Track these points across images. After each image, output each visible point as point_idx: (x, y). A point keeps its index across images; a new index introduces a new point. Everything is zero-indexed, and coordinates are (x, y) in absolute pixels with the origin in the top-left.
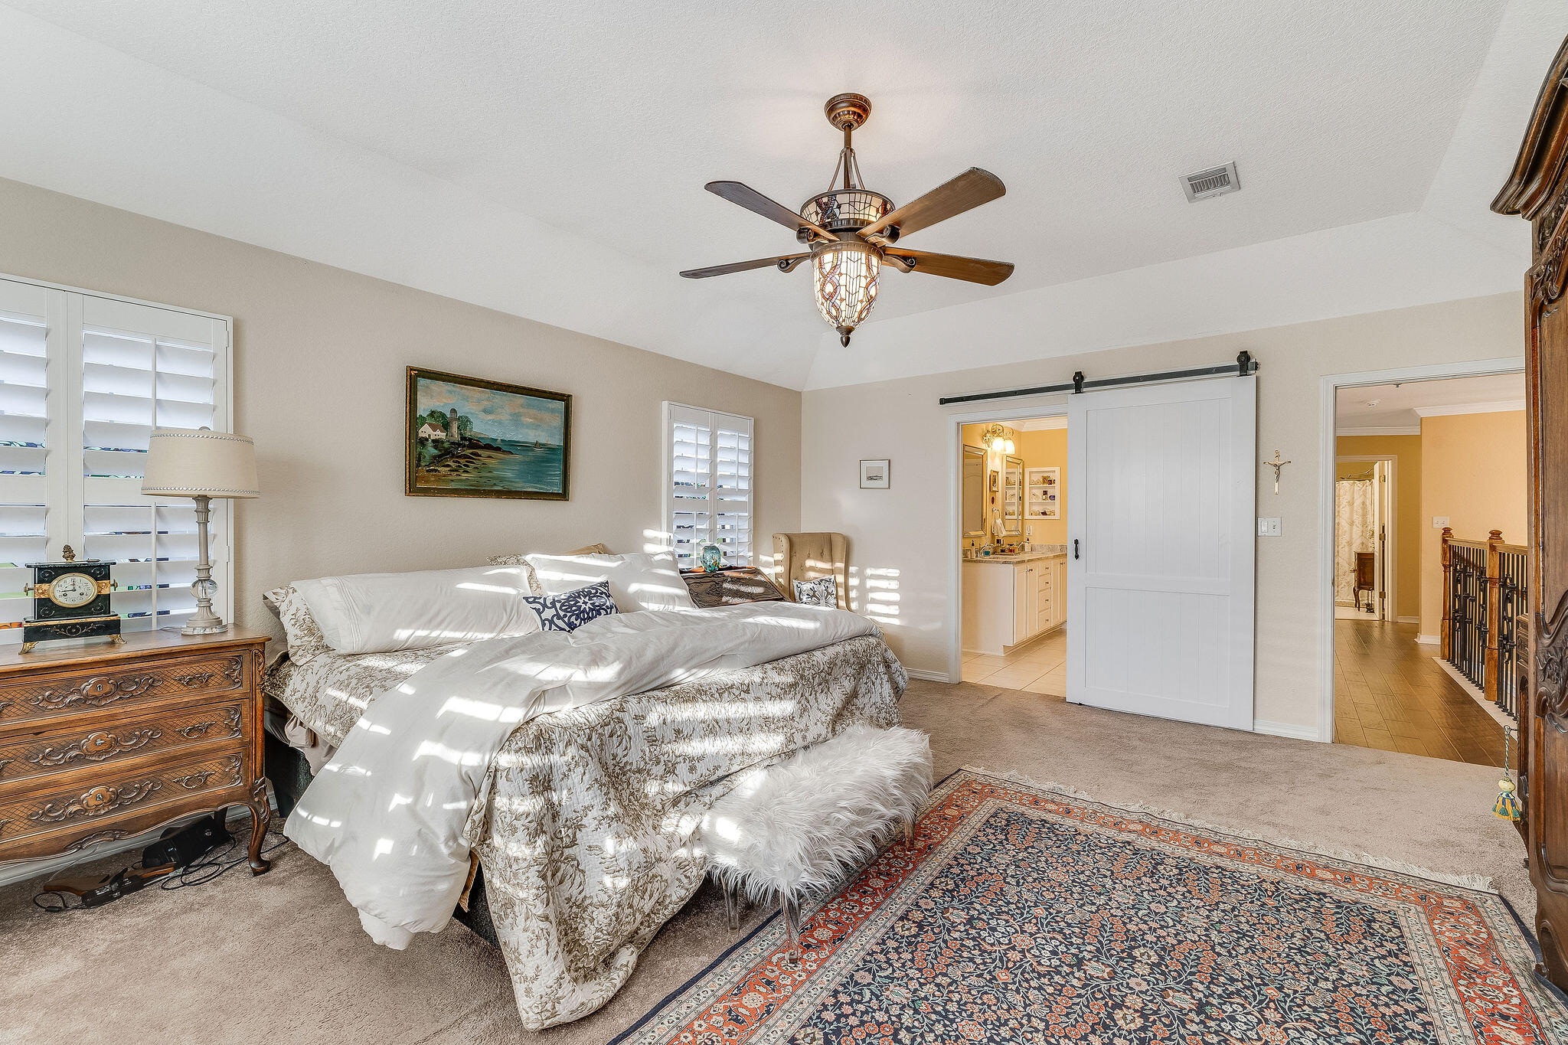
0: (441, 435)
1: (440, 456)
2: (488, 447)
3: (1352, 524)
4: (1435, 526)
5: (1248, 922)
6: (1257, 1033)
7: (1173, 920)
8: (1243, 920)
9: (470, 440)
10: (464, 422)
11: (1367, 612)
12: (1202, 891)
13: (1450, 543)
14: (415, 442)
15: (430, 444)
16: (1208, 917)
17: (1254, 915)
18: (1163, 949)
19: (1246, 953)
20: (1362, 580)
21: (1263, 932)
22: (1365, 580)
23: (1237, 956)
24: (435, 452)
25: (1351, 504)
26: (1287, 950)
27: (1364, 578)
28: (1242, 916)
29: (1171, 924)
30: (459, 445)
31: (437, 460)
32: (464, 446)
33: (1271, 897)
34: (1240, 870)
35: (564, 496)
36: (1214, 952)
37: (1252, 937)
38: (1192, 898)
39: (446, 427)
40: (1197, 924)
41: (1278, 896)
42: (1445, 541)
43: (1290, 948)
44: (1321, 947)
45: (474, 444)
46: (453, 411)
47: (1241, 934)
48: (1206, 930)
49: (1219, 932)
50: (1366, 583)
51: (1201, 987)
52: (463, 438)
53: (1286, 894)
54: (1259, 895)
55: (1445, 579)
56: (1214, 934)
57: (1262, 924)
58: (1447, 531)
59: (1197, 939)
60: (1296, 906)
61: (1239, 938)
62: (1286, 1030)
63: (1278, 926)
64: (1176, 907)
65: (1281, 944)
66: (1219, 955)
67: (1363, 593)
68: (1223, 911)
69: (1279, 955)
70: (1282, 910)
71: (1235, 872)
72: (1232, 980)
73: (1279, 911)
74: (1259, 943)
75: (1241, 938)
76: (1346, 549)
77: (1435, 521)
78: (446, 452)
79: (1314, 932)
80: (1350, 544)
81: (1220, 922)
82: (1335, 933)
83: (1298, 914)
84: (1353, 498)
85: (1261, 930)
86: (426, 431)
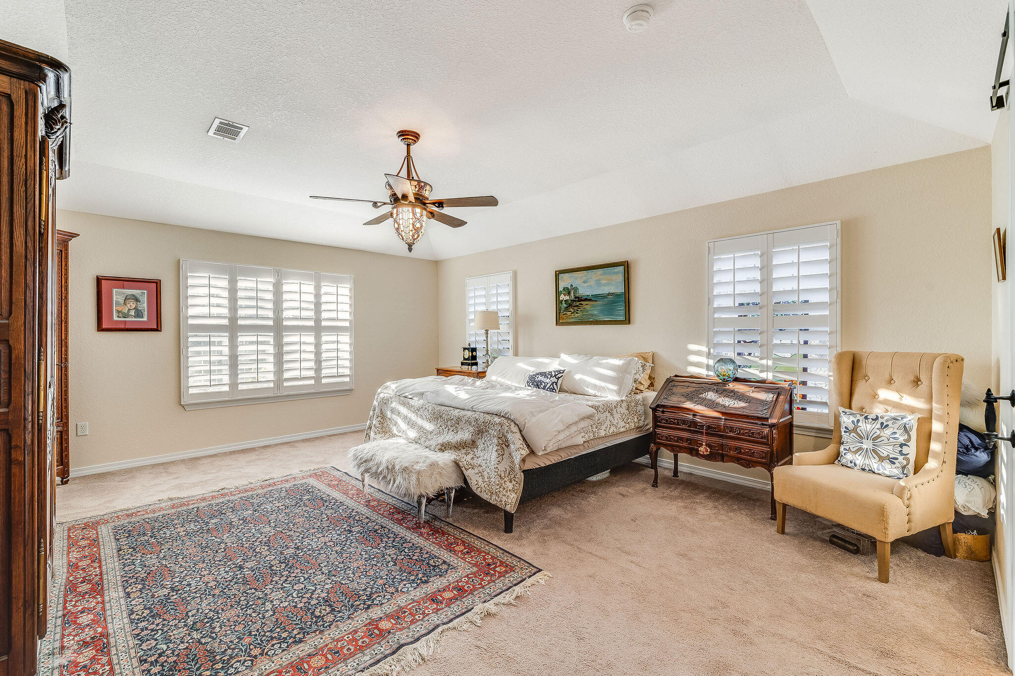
0: (567, 298)
1: (567, 307)
2: (586, 300)
5: (250, 616)
6: (215, 575)
7: (285, 587)
8: (254, 615)
9: (578, 297)
10: (576, 289)
12: (290, 614)
14: (558, 302)
15: (564, 302)
16: (272, 602)
17: (250, 623)
18: (275, 574)
19: (239, 599)
21: (238, 616)
23: (242, 594)
24: (565, 306)
26: (220, 616)
28: (256, 617)
29: (284, 584)
30: (575, 301)
31: (566, 309)
32: (576, 301)
33: (250, 645)
34: (285, 652)
35: (627, 320)
36: (254, 588)
37: (242, 609)
38: (289, 604)
39: (569, 293)
40: (274, 594)
41: (246, 651)
43: (218, 618)
44: (201, 632)
45: (579, 299)
46: (572, 285)
47: (249, 606)
48: (266, 594)
49: (259, 598)
51: (247, 573)
52: (576, 298)
53: (241, 656)
54: (257, 639)
56: (260, 594)
57: (242, 621)
59: (266, 587)
60: (229, 652)
61: (248, 603)
62: (204, 583)
63: (233, 627)
64: (292, 594)
65: (225, 617)
66: (250, 589)
68: (268, 610)
69: (223, 610)
70: (237, 640)
71: (287, 647)
72: (236, 583)
73: (238, 638)
74: (236, 609)
75: (247, 604)
78: (569, 305)
79: (210, 640)
81: (264, 604)
82: (196, 649)
83: (225, 646)
85: (240, 617)
86: (562, 297)
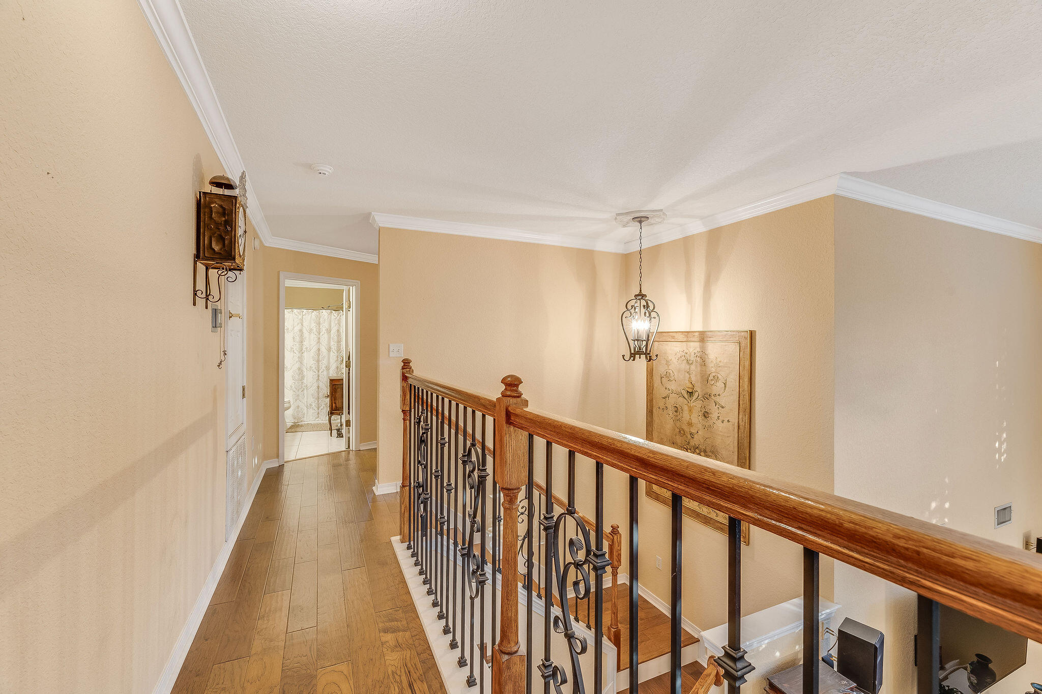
3: (329, 350)
4: (392, 355)
11: (337, 437)
13: (410, 381)
20: (334, 405)
22: (336, 407)
25: (329, 331)
27: (335, 403)
42: (405, 378)
50: (337, 409)
55: (405, 430)
58: (406, 363)
67: (336, 419)
76: (325, 373)
77: (391, 349)
80: (328, 368)
84: (331, 326)
